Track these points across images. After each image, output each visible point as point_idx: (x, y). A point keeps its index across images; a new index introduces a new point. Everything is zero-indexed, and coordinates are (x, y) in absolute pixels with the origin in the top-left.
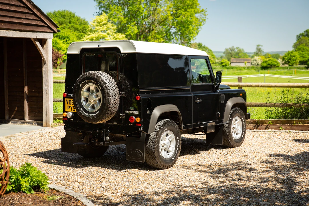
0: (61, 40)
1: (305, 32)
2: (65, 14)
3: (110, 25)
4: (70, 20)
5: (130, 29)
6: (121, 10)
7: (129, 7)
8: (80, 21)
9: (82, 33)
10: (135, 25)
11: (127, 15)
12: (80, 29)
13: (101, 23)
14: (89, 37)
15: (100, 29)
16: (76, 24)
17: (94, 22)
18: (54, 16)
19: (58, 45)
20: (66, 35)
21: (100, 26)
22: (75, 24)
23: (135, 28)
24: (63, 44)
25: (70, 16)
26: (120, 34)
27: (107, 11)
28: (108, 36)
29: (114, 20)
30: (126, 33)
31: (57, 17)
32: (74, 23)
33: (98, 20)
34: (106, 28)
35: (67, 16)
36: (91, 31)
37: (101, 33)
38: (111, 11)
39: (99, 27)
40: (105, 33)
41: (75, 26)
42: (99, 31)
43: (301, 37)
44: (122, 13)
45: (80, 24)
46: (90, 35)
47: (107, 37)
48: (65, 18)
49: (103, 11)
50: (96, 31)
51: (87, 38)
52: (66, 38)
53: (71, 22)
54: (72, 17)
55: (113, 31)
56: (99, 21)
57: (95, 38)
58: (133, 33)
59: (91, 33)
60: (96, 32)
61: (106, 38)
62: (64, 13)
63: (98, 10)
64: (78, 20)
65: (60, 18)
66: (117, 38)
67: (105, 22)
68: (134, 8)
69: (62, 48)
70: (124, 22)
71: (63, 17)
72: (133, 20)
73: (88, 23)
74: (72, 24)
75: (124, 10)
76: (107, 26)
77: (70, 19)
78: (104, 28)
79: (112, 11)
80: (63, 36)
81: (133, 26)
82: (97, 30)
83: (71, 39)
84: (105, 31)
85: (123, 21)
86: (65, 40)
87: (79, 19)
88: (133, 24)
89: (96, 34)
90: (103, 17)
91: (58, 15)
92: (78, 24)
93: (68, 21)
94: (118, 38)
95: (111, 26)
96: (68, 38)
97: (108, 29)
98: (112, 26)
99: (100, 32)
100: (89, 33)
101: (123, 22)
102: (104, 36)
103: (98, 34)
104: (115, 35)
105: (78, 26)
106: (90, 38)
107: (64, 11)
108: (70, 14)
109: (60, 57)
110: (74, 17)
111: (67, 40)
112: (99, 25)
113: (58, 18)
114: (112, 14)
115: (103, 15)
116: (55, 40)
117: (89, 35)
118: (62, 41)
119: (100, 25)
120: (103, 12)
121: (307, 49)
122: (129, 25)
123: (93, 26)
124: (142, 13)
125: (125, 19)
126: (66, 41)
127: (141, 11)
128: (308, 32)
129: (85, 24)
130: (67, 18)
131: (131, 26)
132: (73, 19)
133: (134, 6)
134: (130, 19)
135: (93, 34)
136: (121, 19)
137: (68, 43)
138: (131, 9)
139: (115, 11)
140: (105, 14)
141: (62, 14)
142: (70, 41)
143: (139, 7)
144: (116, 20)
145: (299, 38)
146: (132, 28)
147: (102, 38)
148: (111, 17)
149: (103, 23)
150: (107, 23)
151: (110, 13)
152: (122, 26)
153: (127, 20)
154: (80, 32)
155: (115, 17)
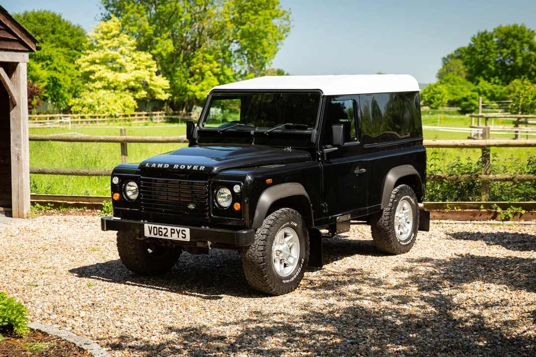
0: (38, 63)
1: (455, 52)
2: (45, 17)
3: (124, 38)
4: (53, 28)
5: (159, 44)
6: (143, 12)
7: (159, 7)
8: (71, 30)
9: (75, 52)
10: (169, 37)
11: (155, 20)
12: (70, 44)
13: (108, 35)
14: (87, 58)
15: (107, 44)
16: (64, 35)
17: (98, 32)
18: (26, 20)
19: (33, 72)
20: (46, 54)
21: (108, 39)
22: (62, 35)
23: (168, 43)
24: (42, 71)
25: (54, 20)
26: (142, 54)
27: (119, 12)
28: (122, 56)
29: (131, 28)
30: (154, 52)
31: (30, 22)
32: (60, 33)
33: (103, 28)
34: (117, 42)
35: (49, 21)
36: (91, 47)
37: (108, 51)
38: (126, 13)
39: (106, 41)
40: (116, 51)
41: (62, 38)
42: (105, 47)
43: (449, 60)
44: (145, 17)
45: (72, 36)
46: (90, 55)
47: (120, 59)
48: (44, 24)
49: (112, 12)
50: (101, 48)
51: (84, 60)
52: (47, 59)
53: (56, 32)
54: (57, 23)
55: (130, 48)
56: (106, 30)
57: (100, 59)
58: (166, 52)
59: (93, 52)
60: (100, 50)
61: (118, 60)
62: (43, 15)
63: (104, 11)
64: (68, 27)
65: (35, 24)
66: (137, 60)
67: (115, 32)
68: (168, 8)
69: (40, 78)
70: (150, 33)
71: (42, 23)
72: (166, 29)
73: (84, 32)
74: (58, 35)
75: (149, 12)
76: (119, 39)
77: (54, 27)
78: (114, 42)
79: (128, 13)
80: (41, 57)
81: (165, 39)
82: (103, 46)
83: (56, 60)
84: (115, 48)
85: (148, 30)
86: (44, 63)
87: (69, 27)
88: (165, 36)
89: (101, 53)
90: (113, 23)
91: (31, 20)
92: (68, 34)
93: (51, 29)
94: (139, 60)
95: (126, 39)
96: (50, 59)
97: (122, 44)
98: (129, 39)
99: (108, 49)
100: (88, 51)
101: (147, 33)
102: (114, 57)
103: (103, 52)
104: (135, 55)
105: (68, 39)
106: (90, 61)
107: (44, 11)
109: (38, 92)
110: (60, 22)
111: (49, 62)
112: (105, 37)
113: (32, 24)
114: (128, 18)
115: (112, 19)
117: (88, 54)
118: (40, 65)
119: (108, 37)
120: (112, 15)
121: (459, 81)
122: (158, 38)
123: (94, 39)
124: (181, 17)
125: (151, 27)
126: (47, 65)
127: (180, 14)
128: (462, 52)
129: (80, 35)
130: (48, 23)
131: (162, 40)
132: (59, 25)
133: (168, 5)
134: (159, 27)
135: (95, 53)
136: (144, 27)
137: (50, 69)
138: (161, 11)
139: (133, 13)
140: (116, 19)
141: (39, 17)
142: (55, 65)
143: (176, 6)
144: (135, 29)
145: (446, 62)
146: (164, 42)
147: (110, 60)
148: (126, 23)
149: (112, 34)
150: (119, 35)
151: (124, 17)
152: (146, 39)
153: (154, 29)
154: (71, 49)
155: (134, 23)
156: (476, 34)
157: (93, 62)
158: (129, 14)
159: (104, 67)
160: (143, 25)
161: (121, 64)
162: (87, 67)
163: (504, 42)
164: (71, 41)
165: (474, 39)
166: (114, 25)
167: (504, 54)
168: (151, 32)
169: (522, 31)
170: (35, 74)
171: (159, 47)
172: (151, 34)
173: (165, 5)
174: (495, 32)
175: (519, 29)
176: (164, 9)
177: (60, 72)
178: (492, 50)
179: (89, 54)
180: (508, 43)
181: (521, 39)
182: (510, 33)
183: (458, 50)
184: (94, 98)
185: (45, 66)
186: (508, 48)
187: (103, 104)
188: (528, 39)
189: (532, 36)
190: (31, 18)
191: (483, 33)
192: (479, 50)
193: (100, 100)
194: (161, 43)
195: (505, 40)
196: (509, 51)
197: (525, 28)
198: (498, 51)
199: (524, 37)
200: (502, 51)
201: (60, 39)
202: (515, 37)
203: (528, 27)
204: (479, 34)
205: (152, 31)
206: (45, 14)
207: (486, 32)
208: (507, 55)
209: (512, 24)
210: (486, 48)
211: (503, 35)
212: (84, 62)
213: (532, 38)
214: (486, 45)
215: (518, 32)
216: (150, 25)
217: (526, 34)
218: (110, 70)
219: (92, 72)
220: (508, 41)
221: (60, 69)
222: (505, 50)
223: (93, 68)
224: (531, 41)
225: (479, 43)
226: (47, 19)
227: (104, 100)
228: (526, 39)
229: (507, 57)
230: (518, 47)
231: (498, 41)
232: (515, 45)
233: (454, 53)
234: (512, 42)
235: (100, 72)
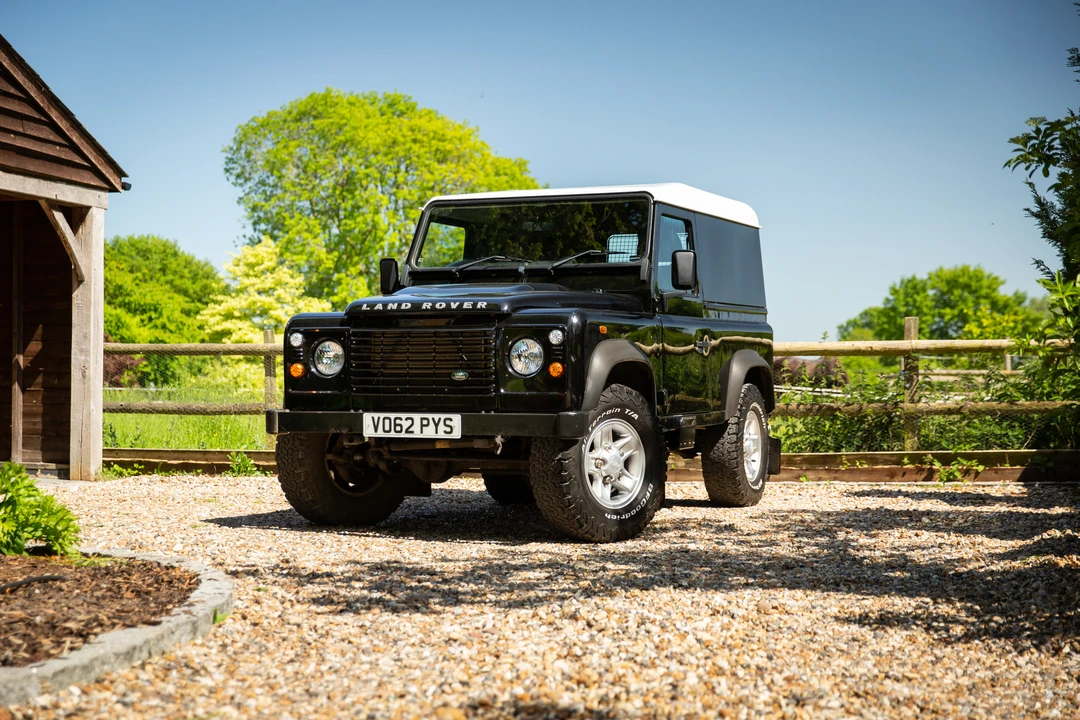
0: (135, 315)
1: (861, 315)
2: (150, 246)
3: (284, 273)
4: (163, 265)
5: (344, 285)
6: (318, 230)
7: (344, 221)
8: (194, 268)
9: (199, 305)
10: (361, 273)
11: (337, 245)
12: (191, 291)
13: (256, 269)
14: (218, 308)
15: (254, 285)
16: (182, 277)
17: (237, 265)
18: (116, 251)
19: (124, 330)
20: (148, 300)
21: (256, 276)
22: (177, 277)
23: (359, 284)
24: (142, 329)
25: (165, 251)
26: (315, 301)
27: (276, 232)
28: (279, 305)
29: (295, 257)
30: (335, 299)
31: (123, 254)
32: (175, 273)
33: (249, 256)
34: (271, 281)
35: (155, 253)
36: (226, 291)
37: (257, 297)
38: (287, 232)
39: (253, 280)
40: (270, 296)
41: (178, 282)
42: (251, 290)
43: (851, 329)
44: (322, 239)
45: (195, 278)
46: (223, 305)
48: (148, 258)
49: (264, 232)
50: (242, 291)
51: (214, 311)
52: (150, 310)
53: (168, 271)
54: (169, 256)
55: (294, 290)
56: (252, 260)
57: (240, 310)
59: (228, 298)
60: (241, 295)
62: (147, 243)
63: (250, 231)
64: (188, 263)
67: (271, 264)
68: (359, 223)
70: (327, 266)
71: (144, 256)
72: (356, 259)
73: (215, 271)
74: (170, 277)
75: (327, 231)
76: (274, 275)
77: (165, 262)
78: (266, 281)
80: (139, 304)
81: (354, 278)
82: (246, 288)
83: (165, 313)
84: (269, 292)
85: (325, 261)
86: (145, 317)
87: (190, 263)
88: (353, 270)
89: (243, 300)
90: (265, 249)
91: (126, 250)
92: (188, 275)
93: (158, 266)
95: (288, 276)
96: (156, 310)
97: (280, 283)
98: (292, 277)
99: (256, 294)
100: (220, 298)
101: (323, 266)
102: (266, 307)
103: (246, 299)
104: (301, 304)
105: (187, 284)
106: (223, 313)
107: (148, 237)
108: (164, 246)
109: (132, 364)
110: (175, 254)
111: (154, 315)
112: (251, 272)
113: (127, 259)
114: (289, 242)
115: (263, 243)
116: (117, 315)
117: (219, 303)
118: (138, 318)
119: (256, 273)
120: (263, 238)
121: (868, 365)
122: (343, 275)
123: (232, 276)
124: (382, 240)
125: (330, 256)
126: (150, 319)
127: (380, 234)
128: (872, 315)
129: (208, 278)
130: (155, 257)
131: (349, 278)
132: (172, 260)
133: (359, 219)
134: (344, 257)
135: (232, 300)
136: (318, 256)
137: (156, 327)
138: (348, 228)
139: (299, 232)
140: (271, 242)
141: (139, 246)
142: (164, 320)
143: (373, 221)
144: (301, 260)
145: (845, 334)
146: (351, 282)
147: (258, 312)
148: (287, 249)
149: (261, 268)
150: (274, 269)
151: (285, 240)
152: (321, 276)
153: (336, 259)
154: (193, 301)
155: (300, 249)
156: (898, 282)
157: (229, 316)
158: (291, 234)
159: (248, 323)
160: (316, 253)
161: (276, 319)
162: (218, 324)
163: (946, 297)
164: (192, 288)
165: (894, 291)
166: (267, 252)
167: (947, 318)
168: (330, 264)
169: (977, 276)
170: (128, 333)
171: (343, 290)
172: (330, 269)
173: (355, 219)
174: (930, 278)
175: (971, 274)
176: (353, 226)
177: (171, 332)
178: (925, 310)
179: (222, 302)
180: (952, 298)
181: (976, 291)
182: (956, 281)
183: (866, 314)
184: (229, 375)
185: (146, 322)
186: (952, 307)
187: (245, 386)
188: (988, 291)
189: (995, 286)
190: (125, 247)
191: (909, 281)
192: (903, 309)
193: (238, 380)
194: (347, 284)
195: (948, 292)
196: (956, 312)
197: (981, 272)
198: (937, 311)
199: (981, 287)
200: (943, 311)
201: (175, 283)
202: (966, 287)
203: (987, 272)
204: (902, 282)
205: (331, 262)
206: (150, 242)
207: (914, 278)
208: (951, 319)
209: (960, 266)
210: (914, 306)
211: (944, 283)
212: (213, 315)
213: (994, 290)
214: (915, 301)
215: (971, 278)
216: (330, 251)
217: (985, 282)
218: (257, 330)
219: (227, 333)
220: (952, 294)
221: (172, 327)
222: (948, 311)
223: (228, 325)
224: (994, 295)
225: (901, 297)
226: (154, 250)
227: (245, 379)
228: (984, 292)
229: (952, 322)
230: (971, 304)
231: (935, 295)
232: (964, 301)
233: (858, 318)
234: (961, 297)
235: (240, 333)
